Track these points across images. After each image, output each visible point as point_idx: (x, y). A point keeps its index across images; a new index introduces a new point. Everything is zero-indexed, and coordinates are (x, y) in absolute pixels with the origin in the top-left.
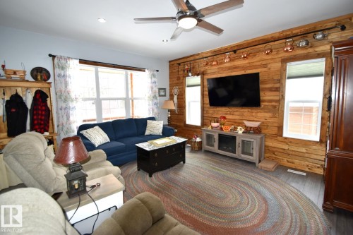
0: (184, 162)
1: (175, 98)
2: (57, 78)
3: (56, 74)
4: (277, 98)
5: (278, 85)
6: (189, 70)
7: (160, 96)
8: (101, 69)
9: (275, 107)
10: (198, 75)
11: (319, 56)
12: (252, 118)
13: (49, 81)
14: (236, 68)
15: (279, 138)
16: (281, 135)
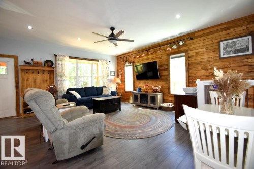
0: (120, 110)
1: (120, 76)
2: (57, 65)
3: (57, 64)
4: (167, 74)
5: (166, 67)
6: (127, 61)
7: (111, 75)
8: (79, 61)
9: (166, 78)
10: (130, 63)
11: (182, 52)
12: (157, 85)
13: (53, 67)
14: (148, 59)
15: (169, 95)
16: (170, 93)
